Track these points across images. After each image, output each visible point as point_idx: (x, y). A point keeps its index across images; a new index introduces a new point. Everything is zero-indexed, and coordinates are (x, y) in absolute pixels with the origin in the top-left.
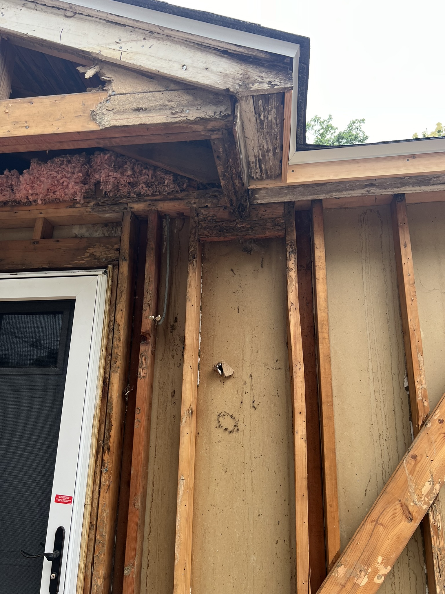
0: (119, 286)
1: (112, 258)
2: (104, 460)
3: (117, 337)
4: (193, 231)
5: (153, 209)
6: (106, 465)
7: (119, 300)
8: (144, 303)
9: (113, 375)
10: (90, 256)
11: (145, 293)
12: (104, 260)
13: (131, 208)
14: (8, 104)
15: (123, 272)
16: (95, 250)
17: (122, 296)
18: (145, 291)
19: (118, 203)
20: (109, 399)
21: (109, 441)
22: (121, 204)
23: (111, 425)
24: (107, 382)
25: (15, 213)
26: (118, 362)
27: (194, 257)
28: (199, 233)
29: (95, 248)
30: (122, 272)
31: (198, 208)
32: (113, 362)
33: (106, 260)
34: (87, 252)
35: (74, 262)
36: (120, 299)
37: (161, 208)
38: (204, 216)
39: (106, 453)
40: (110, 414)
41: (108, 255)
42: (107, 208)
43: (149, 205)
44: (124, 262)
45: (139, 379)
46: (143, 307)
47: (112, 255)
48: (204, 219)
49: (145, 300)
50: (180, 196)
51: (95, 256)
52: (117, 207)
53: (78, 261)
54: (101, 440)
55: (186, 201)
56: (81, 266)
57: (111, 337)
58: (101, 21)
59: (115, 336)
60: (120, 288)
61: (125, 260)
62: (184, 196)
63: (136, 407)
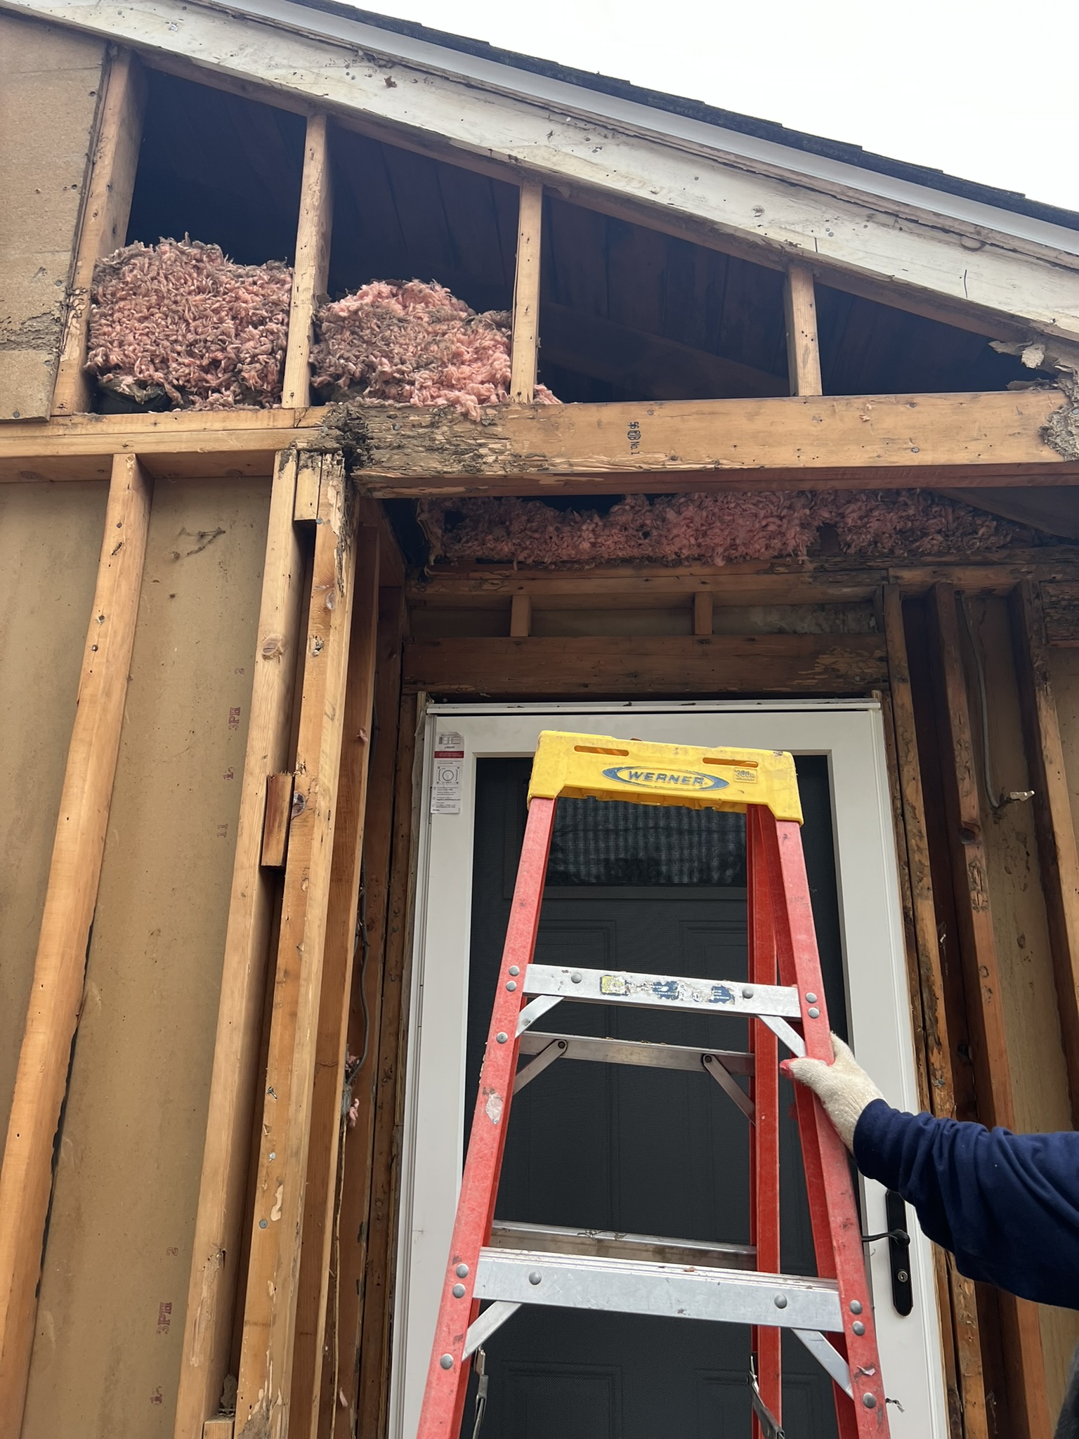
0: (900, 730)
1: (875, 676)
2: (933, 1064)
3: (915, 831)
4: (1035, 628)
5: (944, 580)
6: (938, 1074)
7: (904, 758)
8: (958, 765)
9: (919, 902)
10: (826, 671)
11: (957, 747)
12: (858, 678)
13: (897, 578)
14: (864, 404)
15: (903, 705)
16: (834, 660)
17: (909, 751)
18: (955, 743)
19: (864, 566)
20: (921, 948)
21: (937, 1027)
22: (871, 568)
23: (934, 998)
24: (912, 917)
25: (647, 580)
26: (925, 879)
27: (1046, 679)
28: (1049, 633)
29: (833, 654)
30: (900, 704)
31: (1037, 583)
32: (914, 879)
33: (862, 679)
34: (818, 663)
35: (796, 682)
36: (907, 757)
37: (960, 579)
38: (1054, 599)
39: (935, 1051)
40: (928, 979)
41: (866, 671)
42: (846, 577)
43: (934, 572)
44: (901, 684)
45: (974, 912)
46: (958, 774)
47: (873, 670)
48: (1054, 605)
49: (958, 759)
50: (995, 557)
51: (838, 670)
52: (865, 576)
53: (802, 679)
54: (920, 1027)
55: (1011, 567)
56: (811, 690)
57: (902, 831)
58: (1041, 262)
59: (909, 828)
60: (902, 735)
61: (904, 680)
62: (1005, 558)
63: (979, 965)
